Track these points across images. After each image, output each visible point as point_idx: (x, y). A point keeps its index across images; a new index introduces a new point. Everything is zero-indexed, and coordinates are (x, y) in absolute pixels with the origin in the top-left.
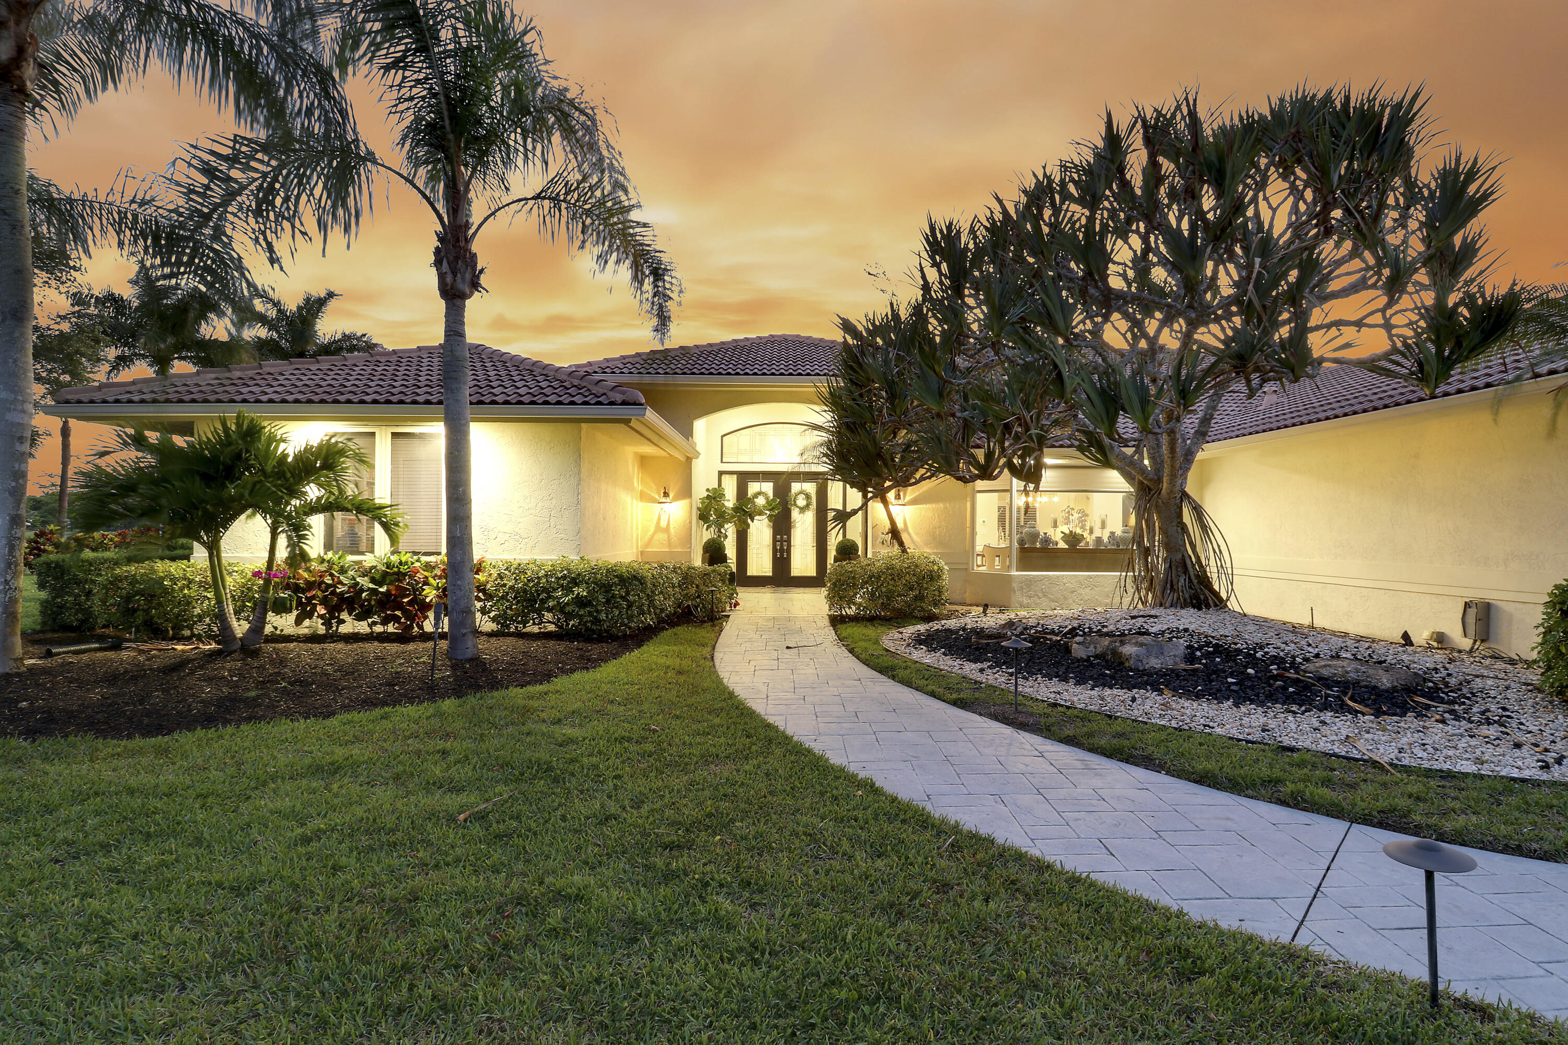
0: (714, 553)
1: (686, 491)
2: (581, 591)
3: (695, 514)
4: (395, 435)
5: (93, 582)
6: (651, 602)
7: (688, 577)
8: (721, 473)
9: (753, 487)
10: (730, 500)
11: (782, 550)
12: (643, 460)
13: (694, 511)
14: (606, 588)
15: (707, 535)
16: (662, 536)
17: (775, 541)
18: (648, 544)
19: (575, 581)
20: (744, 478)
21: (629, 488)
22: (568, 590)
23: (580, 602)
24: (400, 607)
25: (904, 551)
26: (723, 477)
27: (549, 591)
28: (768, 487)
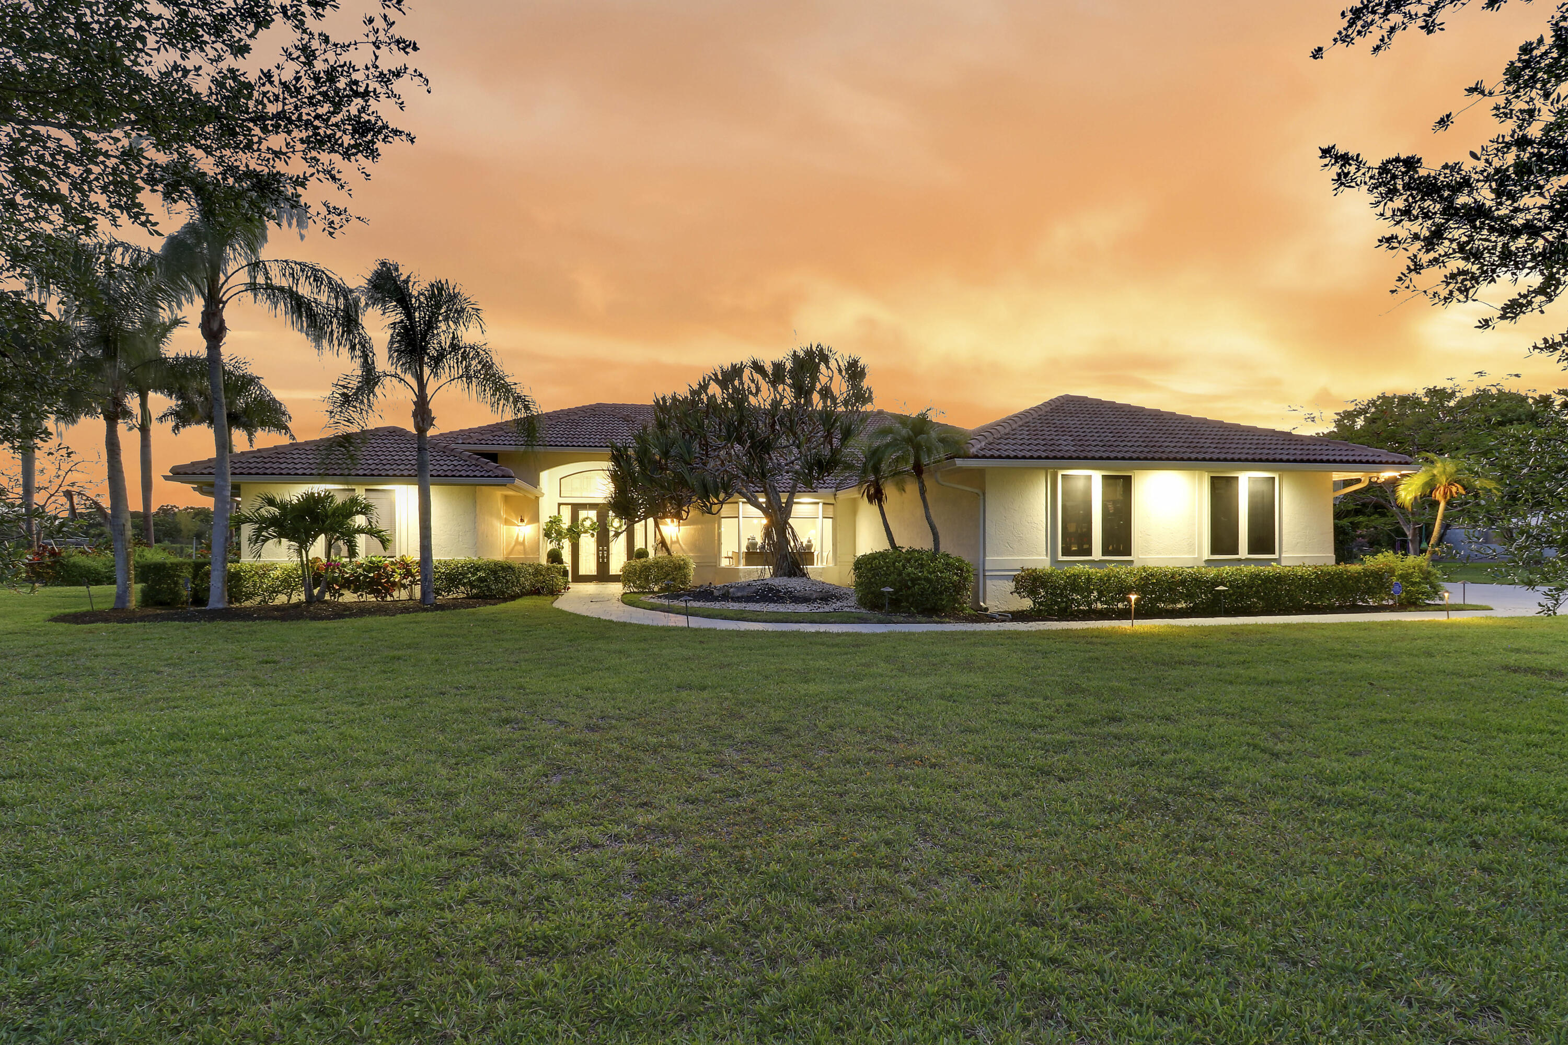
0: (555, 557)
1: (535, 518)
2: (481, 574)
3: (542, 533)
4: (366, 490)
5: (179, 576)
6: (518, 581)
7: (538, 570)
8: (560, 505)
9: (583, 514)
10: (566, 522)
11: (603, 557)
12: (506, 498)
13: (541, 530)
14: (495, 572)
15: (550, 546)
16: (520, 548)
17: (598, 550)
18: (511, 552)
19: (477, 569)
20: (576, 508)
21: (499, 517)
22: (474, 574)
23: (481, 580)
24: (381, 584)
25: (669, 554)
26: (561, 507)
27: (464, 575)
28: (593, 514)
